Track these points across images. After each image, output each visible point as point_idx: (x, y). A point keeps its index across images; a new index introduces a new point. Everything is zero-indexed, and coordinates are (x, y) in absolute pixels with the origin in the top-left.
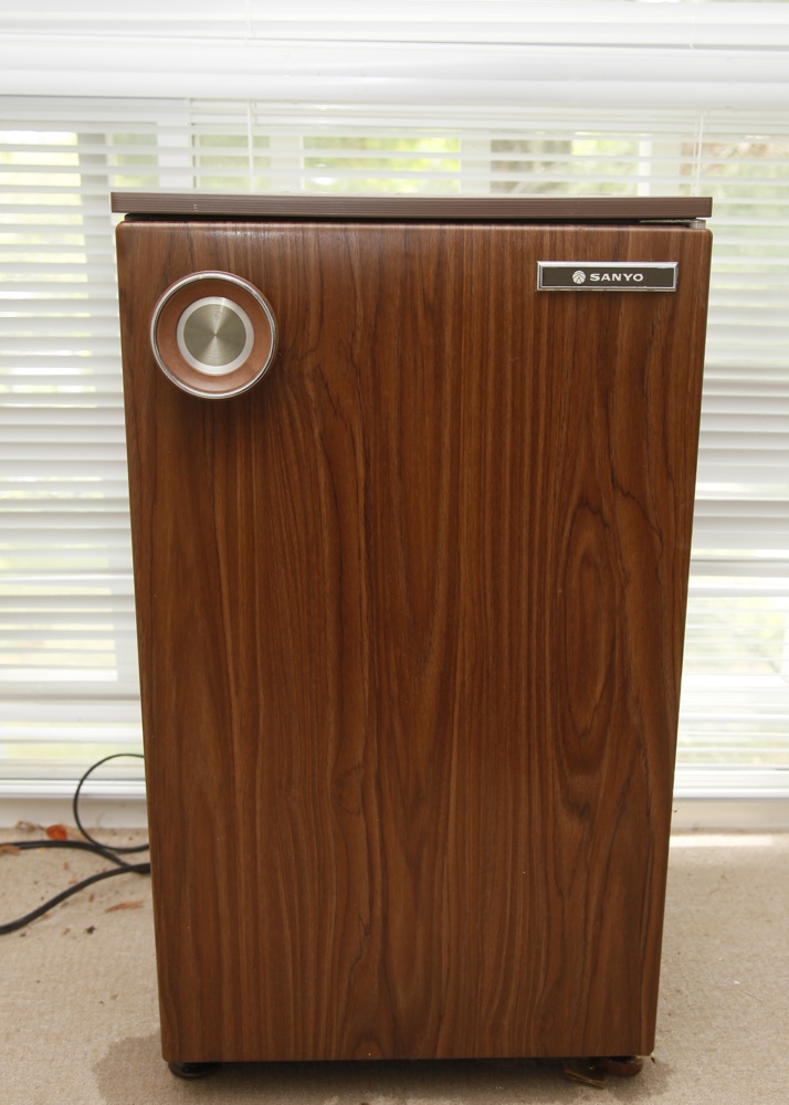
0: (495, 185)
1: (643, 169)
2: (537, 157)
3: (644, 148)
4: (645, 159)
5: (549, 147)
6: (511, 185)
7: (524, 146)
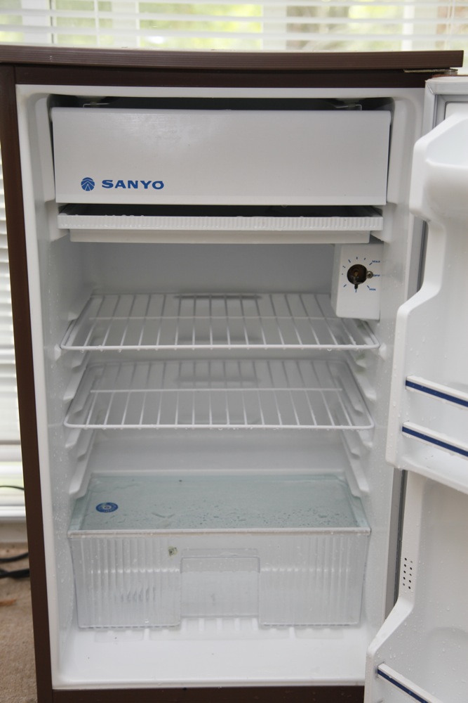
0: (289, 43)
1: (407, 29)
2: (322, 20)
3: (408, 12)
4: (409, 21)
5: (333, 13)
6: (303, 43)
7: (311, 11)
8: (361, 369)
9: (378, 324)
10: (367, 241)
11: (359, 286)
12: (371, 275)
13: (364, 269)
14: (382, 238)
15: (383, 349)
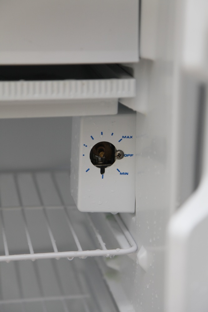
8: (113, 272)
9: (134, 219)
10: (115, 110)
11: (106, 169)
12: (122, 155)
13: (113, 147)
14: (134, 108)
15: (143, 256)
